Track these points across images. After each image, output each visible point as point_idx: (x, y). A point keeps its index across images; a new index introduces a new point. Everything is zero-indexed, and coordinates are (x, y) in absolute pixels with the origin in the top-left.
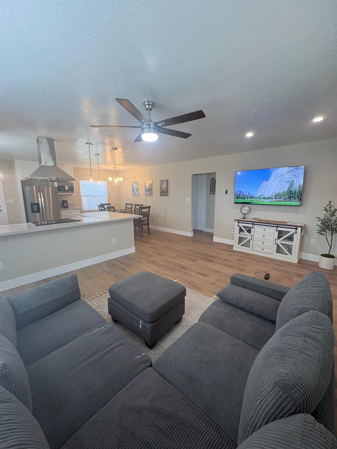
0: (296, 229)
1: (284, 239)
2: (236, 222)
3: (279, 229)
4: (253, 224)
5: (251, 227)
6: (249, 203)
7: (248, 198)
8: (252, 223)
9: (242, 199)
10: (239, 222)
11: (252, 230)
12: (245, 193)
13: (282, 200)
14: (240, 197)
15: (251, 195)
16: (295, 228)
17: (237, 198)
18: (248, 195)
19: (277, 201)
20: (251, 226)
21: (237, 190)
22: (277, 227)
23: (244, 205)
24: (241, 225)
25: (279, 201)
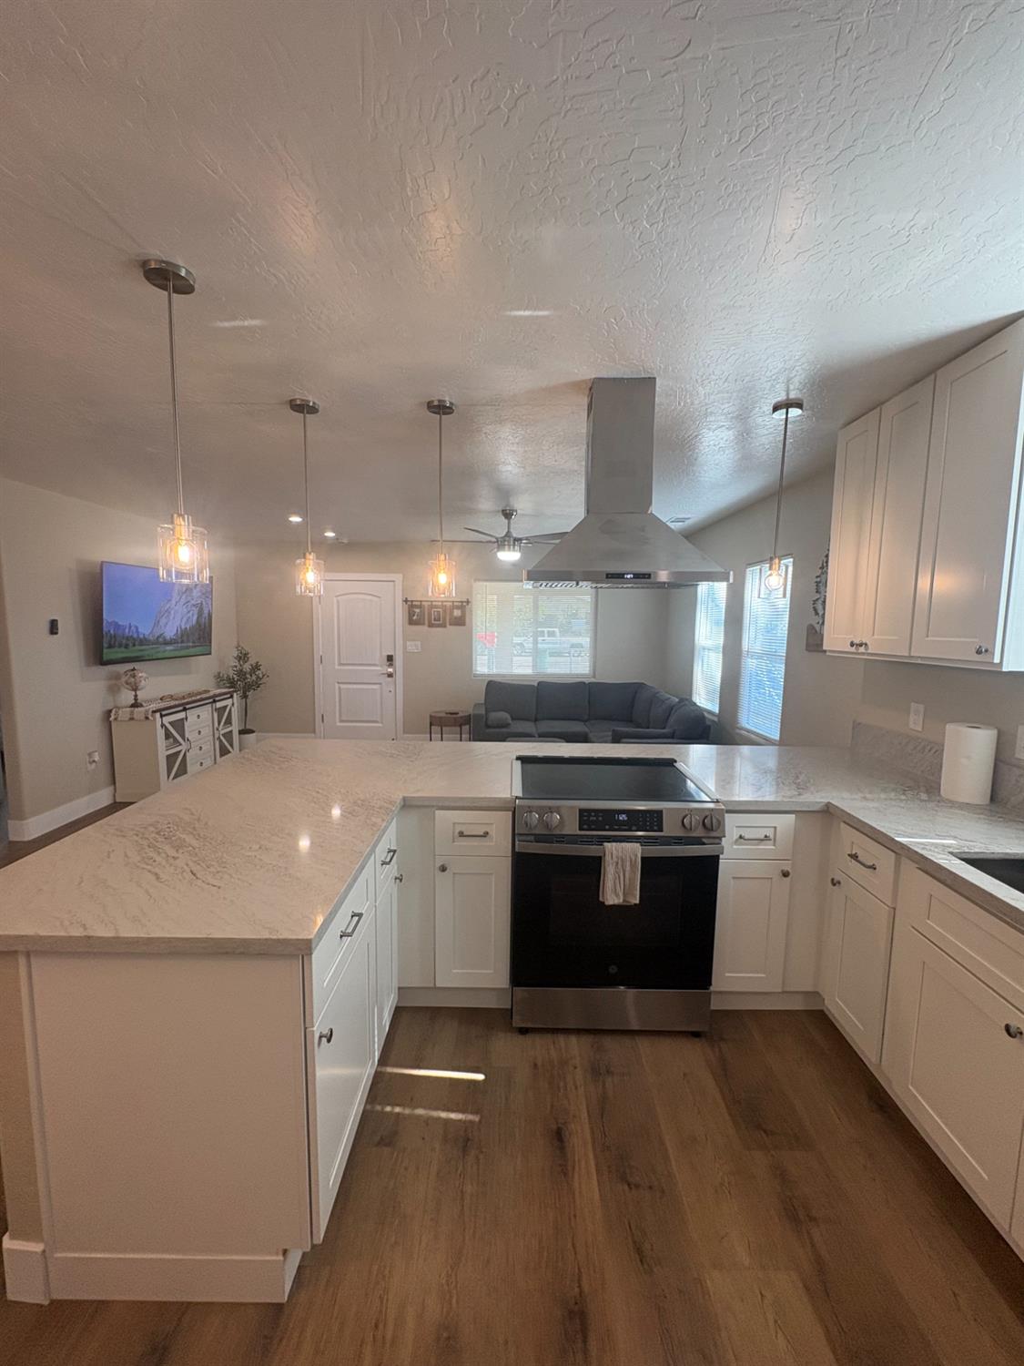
0: (232, 697)
1: (225, 723)
2: (158, 715)
3: (219, 705)
4: (185, 709)
5: (182, 719)
6: (137, 657)
7: (134, 645)
8: (181, 708)
9: (123, 649)
10: (162, 716)
11: (186, 724)
12: (127, 630)
13: (191, 644)
14: (117, 643)
15: (141, 636)
16: (229, 696)
17: (110, 646)
18: (135, 636)
19: (182, 648)
20: (182, 715)
21: (107, 622)
22: (215, 701)
23: (136, 665)
24: (166, 720)
25: (188, 648)
